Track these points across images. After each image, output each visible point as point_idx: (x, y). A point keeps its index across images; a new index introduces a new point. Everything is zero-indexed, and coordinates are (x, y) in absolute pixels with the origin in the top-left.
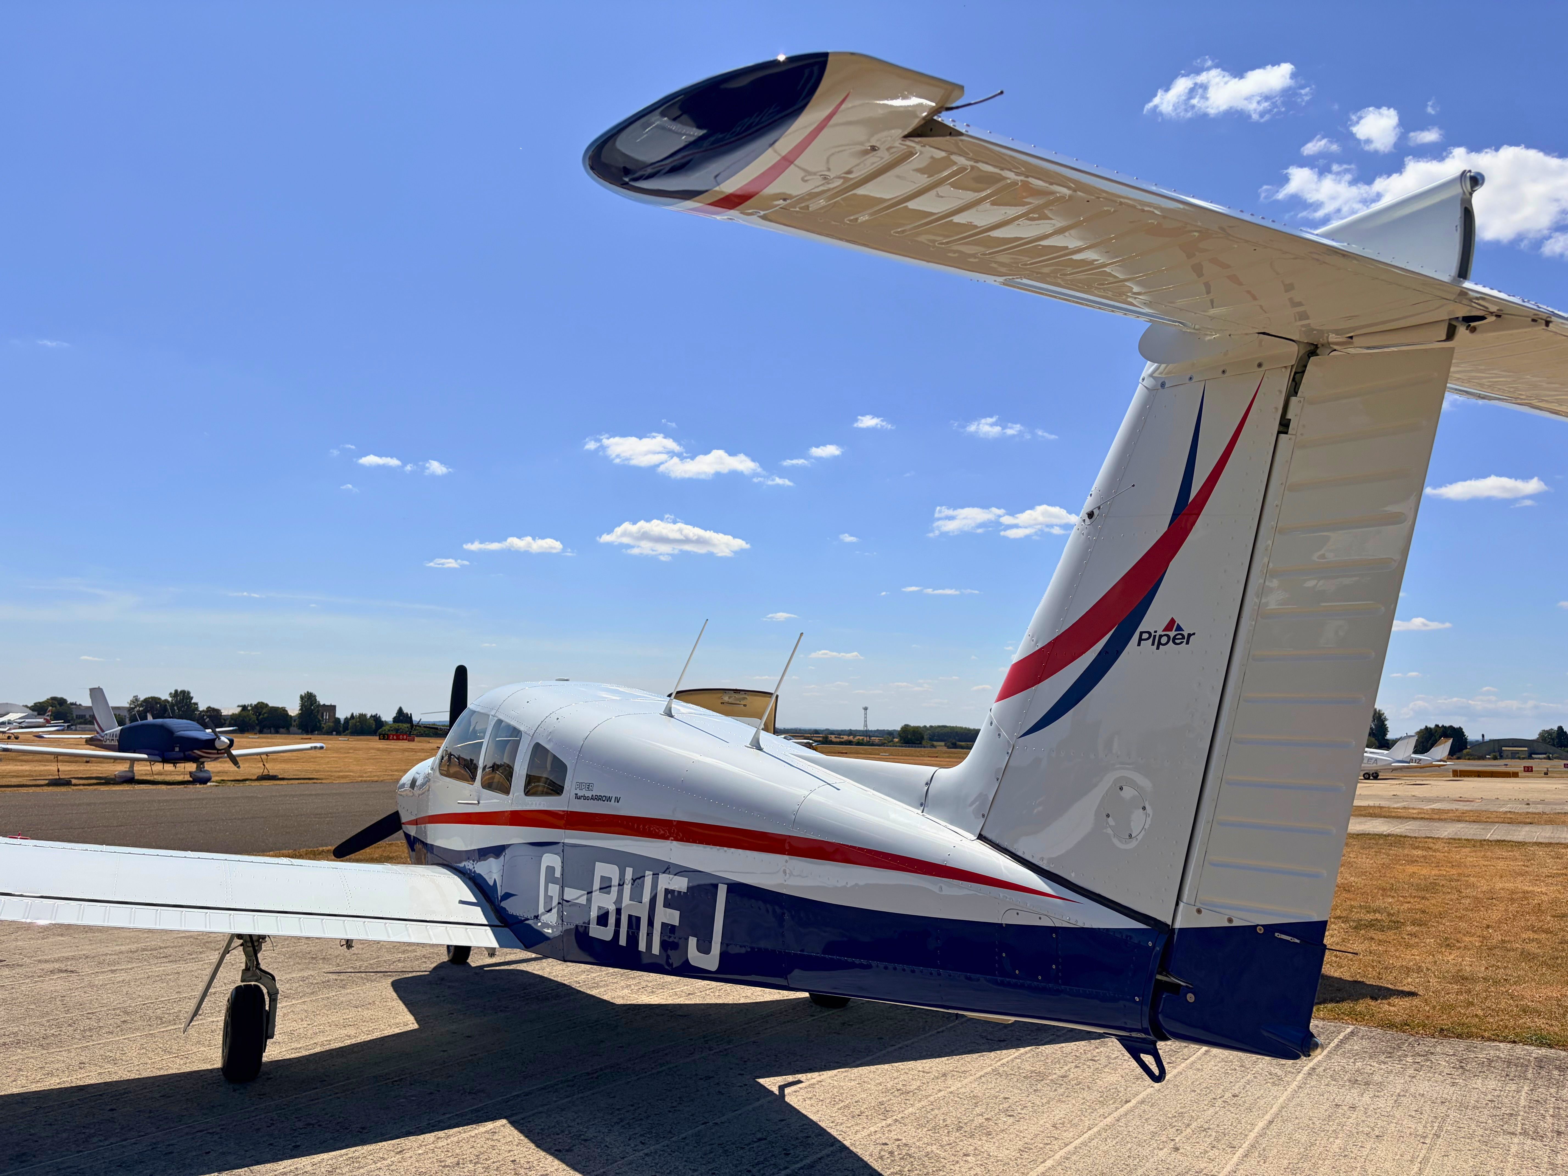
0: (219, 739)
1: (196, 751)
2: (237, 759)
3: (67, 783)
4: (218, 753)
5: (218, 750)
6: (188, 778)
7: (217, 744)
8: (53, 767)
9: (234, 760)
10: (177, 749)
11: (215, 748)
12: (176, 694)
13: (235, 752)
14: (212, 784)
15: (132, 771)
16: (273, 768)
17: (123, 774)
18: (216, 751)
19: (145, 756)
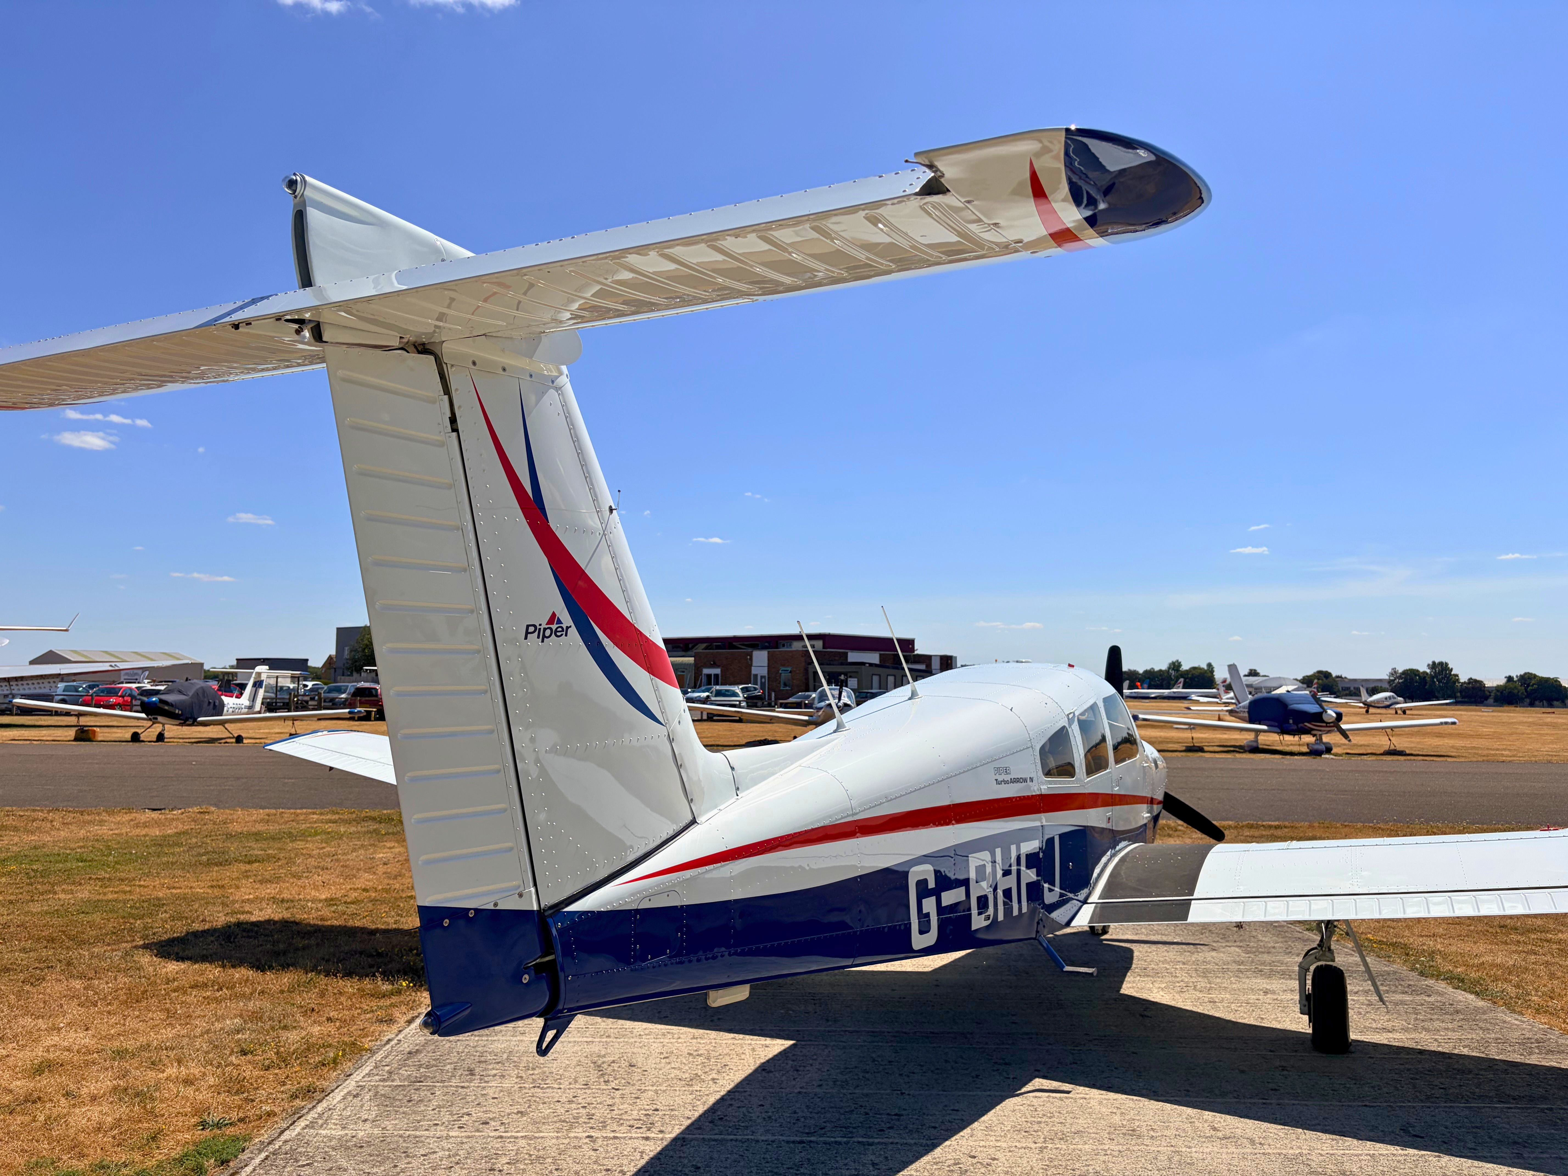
0: (1326, 712)
1: (1306, 724)
2: (1347, 732)
3: (1201, 750)
4: (1327, 726)
5: (1327, 723)
6: (1305, 749)
7: (1325, 717)
8: (1188, 735)
9: (1344, 733)
10: (1291, 721)
11: (1323, 721)
12: (1434, 666)
13: (1344, 726)
14: (1332, 756)
15: (1257, 741)
16: (1399, 743)
17: (1250, 744)
18: (1325, 724)
19: (1265, 727)
